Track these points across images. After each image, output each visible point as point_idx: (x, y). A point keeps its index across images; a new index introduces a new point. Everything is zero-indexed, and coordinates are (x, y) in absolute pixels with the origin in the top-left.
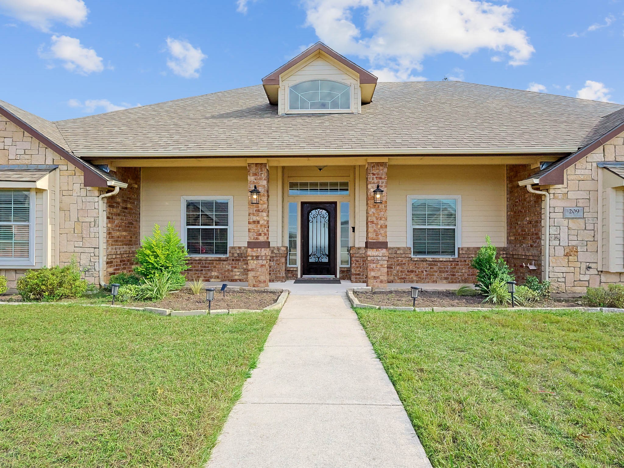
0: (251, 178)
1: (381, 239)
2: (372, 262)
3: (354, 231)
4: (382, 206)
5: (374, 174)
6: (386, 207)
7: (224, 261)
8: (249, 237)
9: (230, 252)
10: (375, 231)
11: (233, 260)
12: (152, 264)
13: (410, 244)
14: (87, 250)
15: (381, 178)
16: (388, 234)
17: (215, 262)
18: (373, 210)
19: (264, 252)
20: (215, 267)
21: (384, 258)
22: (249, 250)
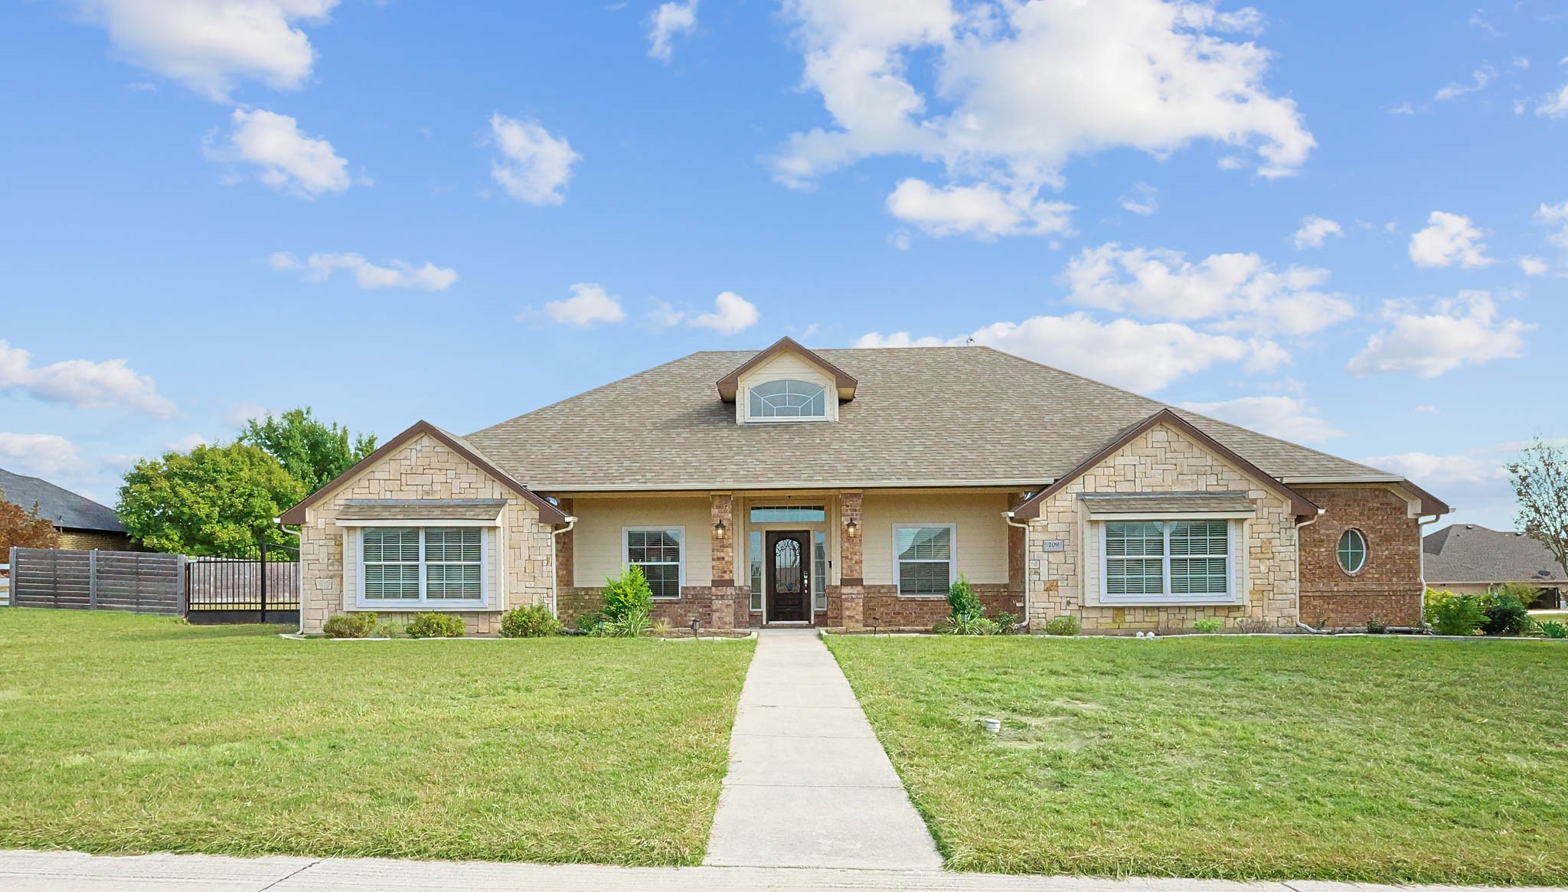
0: (715, 511)
1: (856, 576)
2: (846, 600)
3: (830, 566)
4: (856, 540)
5: (847, 506)
6: (860, 541)
7: (676, 603)
8: (714, 575)
9: (682, 594)
10: (849, 567)
11: (686, 603)
12: (622, 602)
13: (896, 581)
14: (539, 591)
15: (855, 510)
16: (863, 568)
17: (665, 606)
18: (847, 544)
19: (729, 591)
20: (665, 611)
21: (859, 596)
22: (713, 588)
